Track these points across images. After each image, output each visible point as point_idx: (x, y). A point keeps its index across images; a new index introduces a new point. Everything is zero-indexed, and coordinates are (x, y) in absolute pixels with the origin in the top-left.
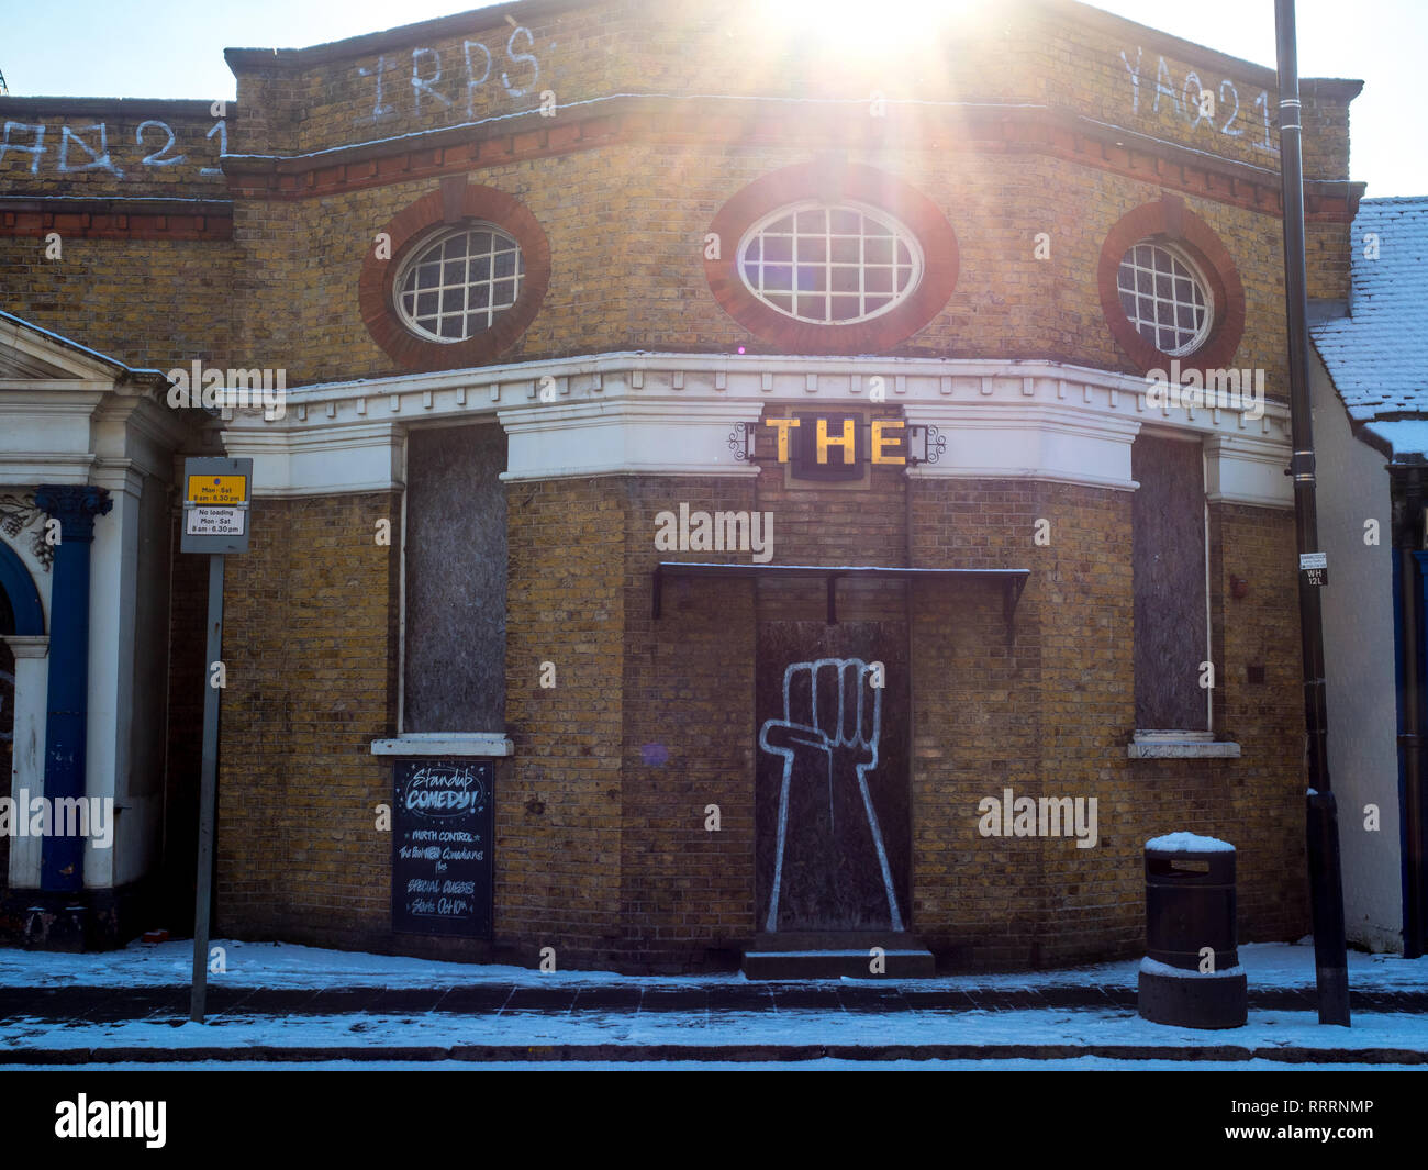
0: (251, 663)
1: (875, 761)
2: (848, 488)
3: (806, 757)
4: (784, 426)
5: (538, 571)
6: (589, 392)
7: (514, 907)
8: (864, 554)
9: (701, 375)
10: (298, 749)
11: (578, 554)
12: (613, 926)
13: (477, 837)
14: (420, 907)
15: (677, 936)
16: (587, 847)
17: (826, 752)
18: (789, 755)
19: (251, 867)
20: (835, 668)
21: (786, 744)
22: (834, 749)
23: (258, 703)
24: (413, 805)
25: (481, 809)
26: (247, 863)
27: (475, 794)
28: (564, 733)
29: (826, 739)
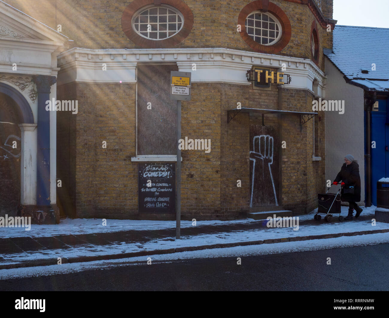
0: (84, 134)
1: (272, 162)
2: (266, 90)
3: (258, 161)
4: (259, 71)
5: (190, 109)
6: (208, 59)
7: (183, 204)
8: (270, 107)
9: (238, 56)
10: (100, 160)
11: (205, 105)
12: (218, 208)
13: (170, 185)
14: (149, 205)
15: (233, 210)
16: (209, 186)
17: (262, 160)
18: (254, 160)
19: (86, 196)
20: (264, 137)
21: (254, 158)
22: (264, 159)
23: (87, 146)
24: (146, 176)
25: (171, 177)
26: (85, 195)
27: (169, 173)
28: (200, 155)
29: (262, 156)
